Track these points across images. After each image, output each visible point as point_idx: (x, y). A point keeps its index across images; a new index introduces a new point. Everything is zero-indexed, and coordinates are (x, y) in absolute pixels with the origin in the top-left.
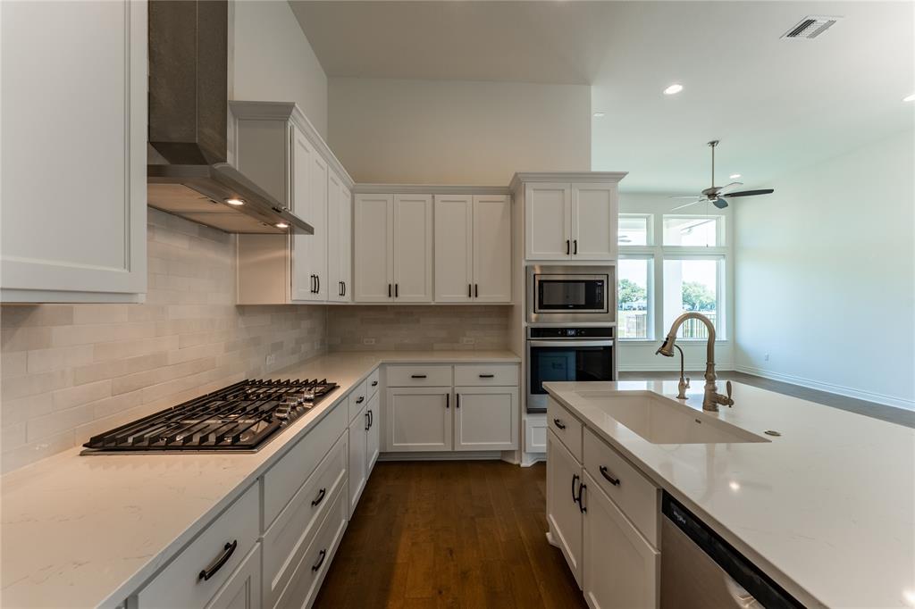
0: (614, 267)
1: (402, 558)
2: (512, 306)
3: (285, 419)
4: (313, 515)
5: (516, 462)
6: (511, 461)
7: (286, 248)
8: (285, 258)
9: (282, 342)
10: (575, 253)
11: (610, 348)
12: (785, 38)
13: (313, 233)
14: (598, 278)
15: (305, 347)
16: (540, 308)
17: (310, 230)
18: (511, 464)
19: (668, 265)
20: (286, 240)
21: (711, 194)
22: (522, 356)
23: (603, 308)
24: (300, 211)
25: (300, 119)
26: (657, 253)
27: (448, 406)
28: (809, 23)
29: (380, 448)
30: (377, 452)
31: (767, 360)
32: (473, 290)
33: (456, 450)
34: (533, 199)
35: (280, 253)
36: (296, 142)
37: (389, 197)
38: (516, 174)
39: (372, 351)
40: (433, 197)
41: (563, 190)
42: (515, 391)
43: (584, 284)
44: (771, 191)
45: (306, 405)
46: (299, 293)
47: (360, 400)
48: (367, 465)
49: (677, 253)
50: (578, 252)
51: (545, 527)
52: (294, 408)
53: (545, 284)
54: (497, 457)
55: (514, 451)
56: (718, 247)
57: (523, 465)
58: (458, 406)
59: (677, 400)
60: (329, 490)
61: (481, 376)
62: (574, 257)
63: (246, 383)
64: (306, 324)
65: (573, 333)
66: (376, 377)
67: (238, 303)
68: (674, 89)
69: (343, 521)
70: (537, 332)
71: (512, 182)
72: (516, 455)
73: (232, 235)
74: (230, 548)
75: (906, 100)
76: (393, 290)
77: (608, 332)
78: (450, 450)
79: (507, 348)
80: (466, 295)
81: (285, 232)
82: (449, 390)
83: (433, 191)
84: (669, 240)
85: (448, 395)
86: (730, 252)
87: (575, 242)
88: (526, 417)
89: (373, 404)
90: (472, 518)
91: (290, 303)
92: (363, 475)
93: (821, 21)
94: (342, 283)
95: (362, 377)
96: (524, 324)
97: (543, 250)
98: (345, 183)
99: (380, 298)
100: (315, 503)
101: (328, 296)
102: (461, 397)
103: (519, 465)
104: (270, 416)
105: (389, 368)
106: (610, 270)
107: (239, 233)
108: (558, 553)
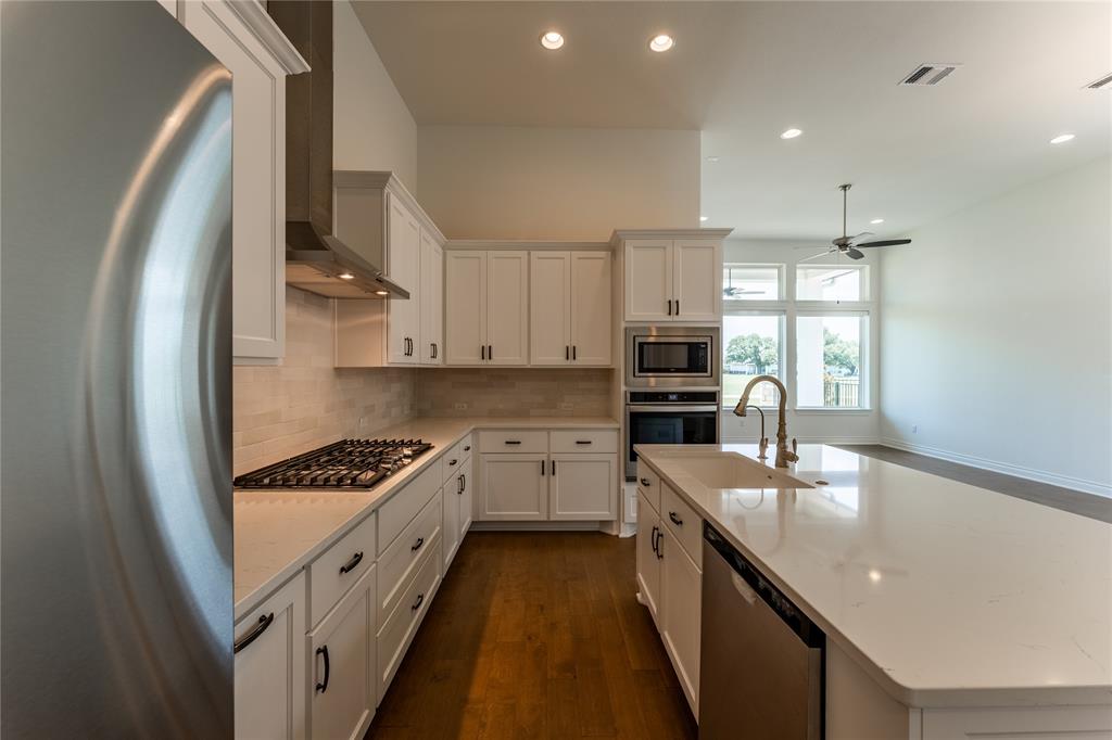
0: (718, 328)
1: (493, 612)
2: (613, 369)
3: (389, 469)
4: (412, 560)
5: (614, 533)
6: (609, 532)
7: (382, 312)
8: (382, 322)
9: (373, 406)
10: (677, 313)
11: (714, 413)
12: (903, 84)
13: (408, 298)
14: (701, 340)
15: (395, 411)
16: (640, 372)
17: (405, 295)
18: (610, 535)
19: (802, 322)
20: (382, 304)
21: (843, 244)
22: (621, 421)
23: (706, 372)
24: (396, 276)
25: (396, 186)
26: (789, 308)
27: (543, 473)
28: (925, 70)
29: (473, 517)
30: (469, 520)
31: (915, 431)
32: (571, 353)
33: (552, 519)
34: (632, 256)
35: (377, 317)
36: (392, 208)
37: (482, 254)
38: (615, 232)
39: (464, 416)
40: (529, 254)
41: (664, 248)
42: (614, 459)
43: (686, 347)
44: (909, 241)
45: (406, 461)
46: (394, 357)
47: (454, 462)
48: (460, 531)
49: (814, 308)
50: (680, 313)
51: (636, 588)
52: (396, 461)
53: (645, 346)
54: (595, 528)
55: (612, 521)
56: (862, 302)
57: (621, 536)
58: (554, 474)
59: (758, 460)
60: (427, 540)
61: (578, 443)
62: (676, 318)
63: (345, 442)
64: (396, 387)
65: (675, 397)
66: (468, 441)
67: (336, 366)
68: (792, 133)
69: (438, 577)
70: (636, 397)
71: (612, 238)
72: (615, 525)
73: (331, 300)
74: (358, 558)
75: (1054, 141)
76: (486, 352)
77: (712, 397)
78: (546, 519)
79: (608, 415)
80: (563, 358)
81: (382, 297)
82: (544, 458)
83: (529, 248)
84: (803, 293)
85: (543, 462)
86: (875, 308)
87: (677, 302)
88: (624, 486)
89: (466, 469)
90: (565, 581)
91: (385, 365)
92: (456, 538)
93: (939, 69)
94: (434, 345)
95: (455, 440)
96: (623, 388)
97: (643, 311)
98: (437, 240)
99: (473, 360)
100: (415, 548)
101: (421, 358)
102: (557, 464)
103: (617, 536)
104: (377, 467)
105: (482, 433)
106: (715, 332)
107: (338, 298)
108: (645, 609)
